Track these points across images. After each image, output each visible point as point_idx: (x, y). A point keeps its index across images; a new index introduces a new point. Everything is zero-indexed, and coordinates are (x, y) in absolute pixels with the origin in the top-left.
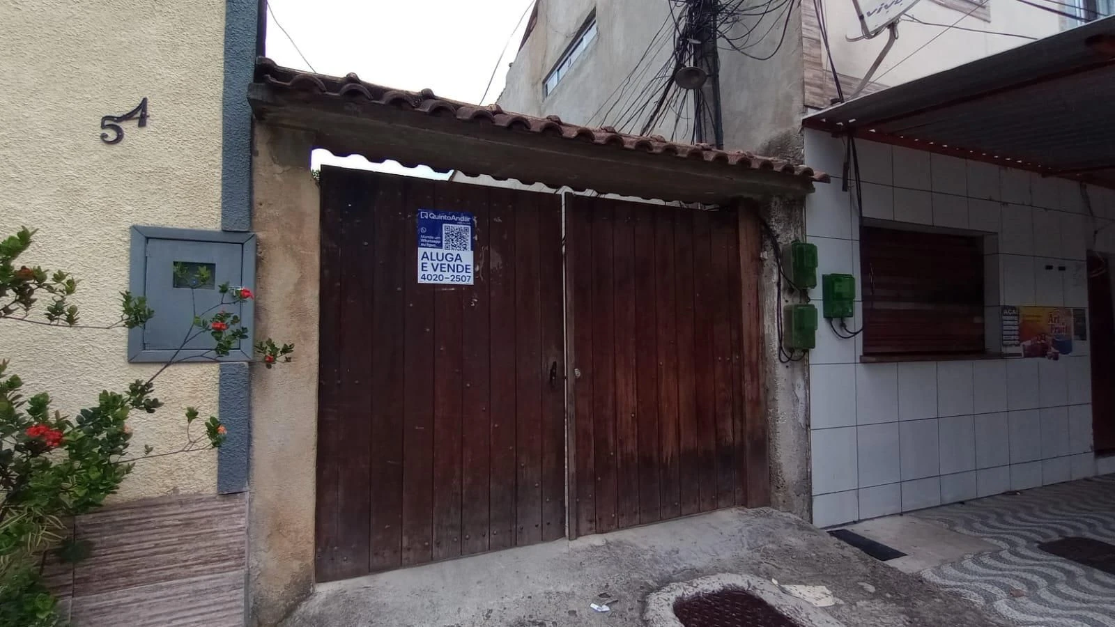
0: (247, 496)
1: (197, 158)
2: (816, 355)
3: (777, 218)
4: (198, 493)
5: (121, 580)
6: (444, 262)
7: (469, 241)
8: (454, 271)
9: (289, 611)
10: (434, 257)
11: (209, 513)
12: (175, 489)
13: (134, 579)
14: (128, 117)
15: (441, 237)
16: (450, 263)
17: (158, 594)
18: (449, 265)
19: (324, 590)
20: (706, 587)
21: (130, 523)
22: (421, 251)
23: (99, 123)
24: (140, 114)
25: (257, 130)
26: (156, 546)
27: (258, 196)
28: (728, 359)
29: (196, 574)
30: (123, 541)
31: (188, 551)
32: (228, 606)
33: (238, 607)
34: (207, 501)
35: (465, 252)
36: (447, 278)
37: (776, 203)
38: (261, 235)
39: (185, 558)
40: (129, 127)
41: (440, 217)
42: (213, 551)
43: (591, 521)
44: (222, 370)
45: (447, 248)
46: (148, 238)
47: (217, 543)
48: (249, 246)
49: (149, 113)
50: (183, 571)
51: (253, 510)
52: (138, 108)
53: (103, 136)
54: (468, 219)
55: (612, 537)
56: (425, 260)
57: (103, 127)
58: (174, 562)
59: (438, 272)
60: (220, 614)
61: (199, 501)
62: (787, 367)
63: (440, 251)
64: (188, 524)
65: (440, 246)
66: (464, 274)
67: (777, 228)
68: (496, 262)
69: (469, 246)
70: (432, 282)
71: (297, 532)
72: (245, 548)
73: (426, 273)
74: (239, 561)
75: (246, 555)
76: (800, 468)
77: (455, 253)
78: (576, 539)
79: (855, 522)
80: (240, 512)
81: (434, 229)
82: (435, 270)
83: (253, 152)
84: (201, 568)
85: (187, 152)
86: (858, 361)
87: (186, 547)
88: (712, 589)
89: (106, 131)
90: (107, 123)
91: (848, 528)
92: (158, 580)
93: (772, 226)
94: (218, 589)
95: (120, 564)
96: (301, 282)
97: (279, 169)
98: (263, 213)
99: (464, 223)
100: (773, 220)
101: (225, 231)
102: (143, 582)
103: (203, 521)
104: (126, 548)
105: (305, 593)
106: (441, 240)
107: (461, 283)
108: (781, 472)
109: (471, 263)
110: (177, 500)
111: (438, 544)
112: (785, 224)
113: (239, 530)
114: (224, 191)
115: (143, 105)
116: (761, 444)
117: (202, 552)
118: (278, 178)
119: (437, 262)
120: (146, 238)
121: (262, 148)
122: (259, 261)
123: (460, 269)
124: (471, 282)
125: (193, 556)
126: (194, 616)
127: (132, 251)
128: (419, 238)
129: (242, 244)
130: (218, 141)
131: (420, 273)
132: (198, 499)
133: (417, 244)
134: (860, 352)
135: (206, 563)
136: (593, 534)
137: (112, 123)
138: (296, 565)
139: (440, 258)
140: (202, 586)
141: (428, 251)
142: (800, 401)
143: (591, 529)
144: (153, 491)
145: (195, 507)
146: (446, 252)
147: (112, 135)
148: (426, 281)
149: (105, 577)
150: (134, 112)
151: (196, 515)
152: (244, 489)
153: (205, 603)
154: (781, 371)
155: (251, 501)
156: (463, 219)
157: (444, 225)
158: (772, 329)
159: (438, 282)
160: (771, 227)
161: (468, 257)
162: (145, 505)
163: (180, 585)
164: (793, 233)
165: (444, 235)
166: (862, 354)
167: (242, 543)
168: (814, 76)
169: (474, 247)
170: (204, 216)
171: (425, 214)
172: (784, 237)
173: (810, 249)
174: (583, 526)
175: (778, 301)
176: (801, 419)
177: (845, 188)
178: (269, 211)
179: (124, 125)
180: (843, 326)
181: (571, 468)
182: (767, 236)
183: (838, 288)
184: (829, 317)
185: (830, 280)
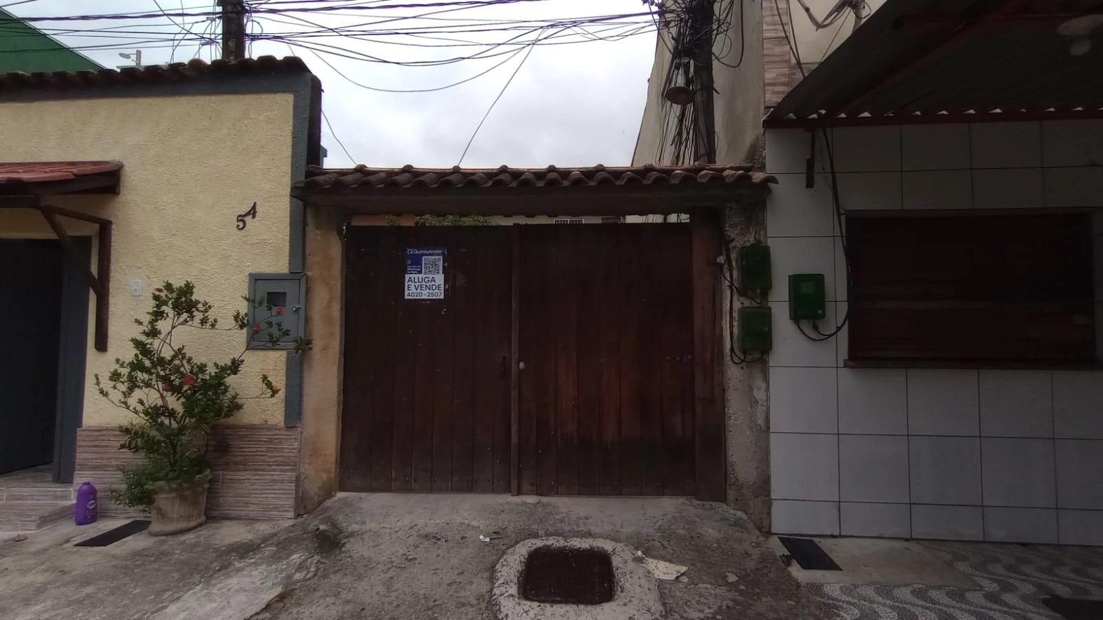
0: (299, 429)
1: (278, 231)
2: (774, 359)
3: (731, 223)
4: (276, 425)
5: (242, 467)
6: (423, 283)
7: (441, 268)
8: (429, 289)
9: (320, 503)
10: (416, 280)
11: (280, 437)
12: (266, 421)
13: (247, 467)
14: (247, 214)
15: (421, 265)
16: (428, 284)
17: (256, 477)
18: (426, 286)
19: (340, 495)
20: (575, 543)
21: (246, 436)
22: (407, 277)
23: (236, 220)
24: (253, 212)
25: (308, 210)
26: (257, 451)
27: (308, 251)
28: (678, 359)
29: (274, 470)
30: (244, 446)
31: (271, 457)
32: (287, 492)
33: (292, 494)
34: (280, 429)
35: (438, 275)
36: (425, 295)
37: (731, 208)
38: (309, 273)
39: (269, 460)
40: (248, 219)
41: (421, 252)
42: (281, 459)
43: (532, 485)
44: (288, 354)
45: (425, 273)
46: (256, 280)
47: (285, 454)
48: (303, 280)
49: (257, 210)
50: (268, 468)
51: (303, 439)
52: (252, 209)
53: (238, 226)
54: (440, 252)
55: (545, 500)
56: (410, 283)
57: (238, 221)
58: (264, 461)
59: (419, 291)
60: (284, 496)
61: (276, 429)
62: (742, 368)
63: (420, 276)
64: (270, 441)
65: (420, 272)
66: (437, 291)
67: (732, 232)
68: (461, 281)
69: (441, 271)
70: (415, 298)
71: (326, 455)
72: (297, 460)
73: (411, 292)
74: (294, 468)
75: (298, 464)
76: (759, 470)
77: (431, 276)
78: (517, 495)
79: (833, 536)
80: (295, 439)
81: (417, 261)
82: (417, 289)
83: (305, 224)
84: (276, 467)
85: (274, 229)
86: (841, 364)
87: (269, 454)
88: (579, 546)
89: (239, 223)
90: (240, 218)
91: (816, 540)
92: (256, 470)
93: (727, 231)
94: (282, 481)
95: (242, 458)
96: (330, 302)
97: (319, 232)
98: (311, 260)
99: (438, 255)
100: (727, 225)
101: (291, 273)
102: (251, 470)
103: (277, 441)
104: (244, 450)
105: (329, 494)
106: (421, 268)
107: (434, 297)
108: (733, 470)
109: (442, 283)
110: (265, 427)
111: (415, 481)
112: (742, 229)
113: (294, 449)
114: (290, 249)
115: (254, 207)
116: (716, 442)
117: (277, 459)
118: (319, 238)
119: (418, 283)
120: (256, 279)
121: (310, 221)
122: (308, 290)
123: (434, 287)
124: (442, 297)
125: (272, 460)
126: (271, 494)
127: (249, 287)
128: (406, 269)
129: (300, 280)
130: (288, 220)
131: (407, 292)
132: (275, 427)
133: (405, 272)
134: (844, 353)
135: (278, 465)
136: (534, 494)
137: (241, 219)
138: (325, 476)
139: (420, 281)
140: (276, 478)
141: (412, 276)
142: (760, 403)
143: (532, 491)
144: (256, 421)
145: (274, 432)
146: (424, 276)
147: (241, 224)
148: (411, 297)
149: (236, 463)
150: (250, 211)
151: (275, 437)
152: (297, 425)
153: (276, 488)
154: (734, 373)
155: (302, 433)
156: (437, 252)
157: (423, 258)
158: (729, 330)
159: (419, 298)
160: (726, 233)
161: (440, 279)
162: (252, 428)
163: (265, 475)
164: (753, 236)
165: (423, 264)
166: (846, 358)
167: (296, 457)
168: (777, 75)
169: (446, 271)
170: (281, 265)
171: (410, 251)
172: (740, 239)
173: (767, 249)
174: (525, 487)
175: (732, 304)
176: (761, 421)
177: (810, 184)
178: (314, 259)
179: (245, 219)
180: (815, 328)
181: (514, 440)
182: (723, 243)
183: (807, 288)
184: (796, 317)
185: (796, 281)
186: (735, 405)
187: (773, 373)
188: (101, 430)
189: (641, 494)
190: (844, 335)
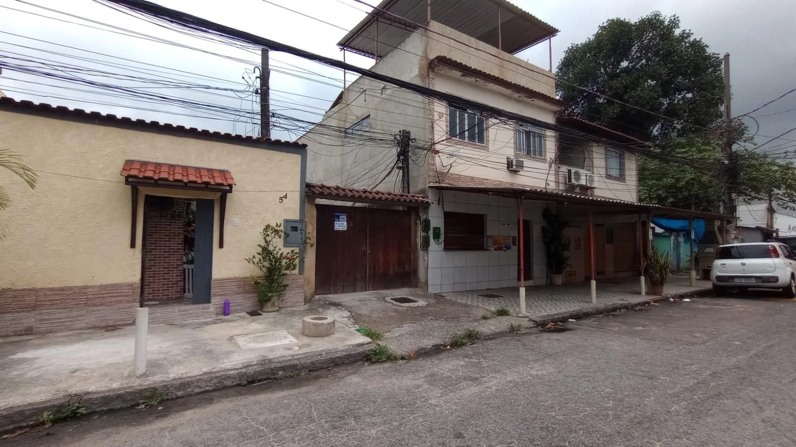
2: (430, 248)
7: (346, 220)
9: (311, 299)
12: (291, 272)
14: (283, 197)
18: (341, 226)
19: (316, 296)
22: (335, 222)
23: (279, 199)
24: (286, 197)
25: (306, 198)
26: (289, 283)
27: (306, 212)
28: (407, 249)
29: (295, 289)
32: (301, 296)
34: (297, 275)
36: (341, 229)
37: (421, 208)
38: (306, 220)
41: (339, 214)
45: (341, 221)
46: (287, 221)
47: (299, 284)
50: (293, 289)
51: (305, 278)
55: (377, 291)
56: (336, 224)
58: (292, 287)
60: (300, 298)
62: (422, 251)
63: (339, 222)
64: (294, 280)
66: (344, 227)
67: (421, 215)
68: (351, 224)
71: (312, 283)
74: (303, 288)
76: (426, 278)
77: (342, 223)
78: (369, 291)
79: (441, 293)
80: (302, 278)
81: (338, 217)
82: (338, 227)
83: (305, 203)
85: (294, 204)
86: (442, 250)
87: (293, 284)
92: (289, 290)
94: (299, 293)
96: (313, 230)
97: (309, 206)
99: (345, 215)
100: (420, 212)
101: (300, 220)
103: (296, 279)
105: (313, 296)
107: (344, 230)
108: (420, 279)
109: (346, 225)
110: (291, 274)
112: (423, 214)
113: (302, 282)
114: (300, 211)
115: (286, 195)
116: (415, 271)
117: (296, 285)
118: (309, 208)
119: (339, 225)
121: (306, 201)
122: (305, 226)
124: (346, 229)
125: (294, 286)
126: (296, 297)
127: (285, 224)
128: (335, 220)
129: (303, 222)
130: (299, 201)
131: (335, 227)
134: (443, 247)
135: (297, 288)
136: (373, 290)
137: (281, 198)
138: (312, 290)
140: (297, 292)
141: (337, 222)
142: (426, 261)
145: (295, 276)
147: (281, 201)
148: (336, 229)
152: (303, 273)
153: (297, 295)
154: (421, 253)
155: (304, 276)
157: (340, 216)
158: (419, 241)
159: (339, 230)
161: (345, 223)
163: (293, 291)
164: (426, 216)
165: (340, 219)
166: (444, 249)
167: (303, 284)
168: (432, 174)
170: (296, 217)
171: (336, 214)
172: (423, 217)
173: (429, 220)
174: (370, 289)
175: (420, 234)
176: (426, 265)
177: (439, 204)
178: (307, 215)
179: (283, 199)
180: (438, 241)
181: (368, 275)
182: (418, 217)
183: (437, 231)
184: (434, 238)
185: (435, 229)
186: (421, 261)
187: (429, 252)
188: (223, 281)
189: (398, 288)
190: (443, 243)
